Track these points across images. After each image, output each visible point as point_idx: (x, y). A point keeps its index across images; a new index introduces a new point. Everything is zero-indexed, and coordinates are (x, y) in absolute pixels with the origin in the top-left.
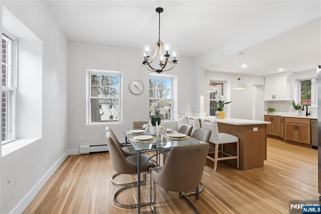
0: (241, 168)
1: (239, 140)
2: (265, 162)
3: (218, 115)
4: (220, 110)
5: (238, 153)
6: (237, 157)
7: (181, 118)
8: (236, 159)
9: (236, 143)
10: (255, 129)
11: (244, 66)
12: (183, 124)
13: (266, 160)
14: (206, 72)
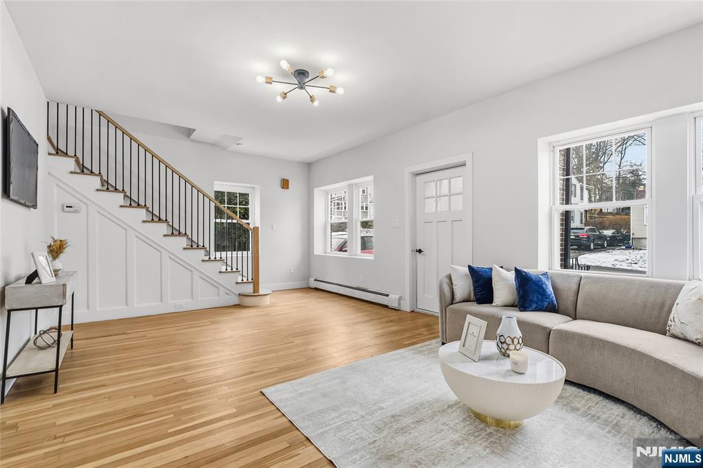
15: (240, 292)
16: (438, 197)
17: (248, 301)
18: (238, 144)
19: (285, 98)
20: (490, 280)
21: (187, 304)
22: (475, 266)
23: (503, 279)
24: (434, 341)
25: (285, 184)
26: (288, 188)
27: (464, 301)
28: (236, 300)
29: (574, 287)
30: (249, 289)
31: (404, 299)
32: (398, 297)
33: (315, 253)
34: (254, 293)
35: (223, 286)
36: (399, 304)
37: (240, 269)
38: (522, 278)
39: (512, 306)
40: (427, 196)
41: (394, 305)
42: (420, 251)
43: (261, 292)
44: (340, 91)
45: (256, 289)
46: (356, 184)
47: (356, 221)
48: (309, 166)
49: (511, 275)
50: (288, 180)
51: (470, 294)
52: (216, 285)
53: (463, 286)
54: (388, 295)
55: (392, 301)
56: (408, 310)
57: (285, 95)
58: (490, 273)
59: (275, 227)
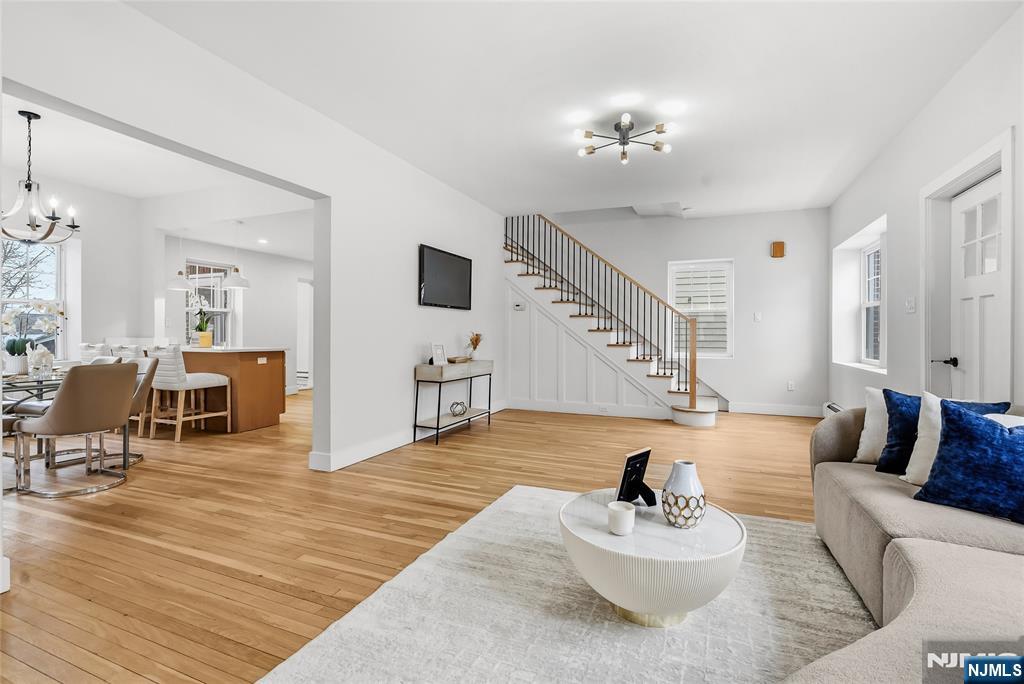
0: (234, 431)
1: (231, 381)
2: (281, 415)
3: (197, 339)
4: (201, 330)
5: (229, 405)
6: (227, 413)
7: (94, 351)
8: (226, 418)
9: (226, 387)
10: (262, 361)
11: (263, 241)
12: (98, 358)
13: (284, 412)
14: (171, 239)
17: (681, 417)
21: (613, 410)
30: (684, 402)
35: (653, 395)
45: (693, 404)
52: (644, 392)
59: (759, 317)
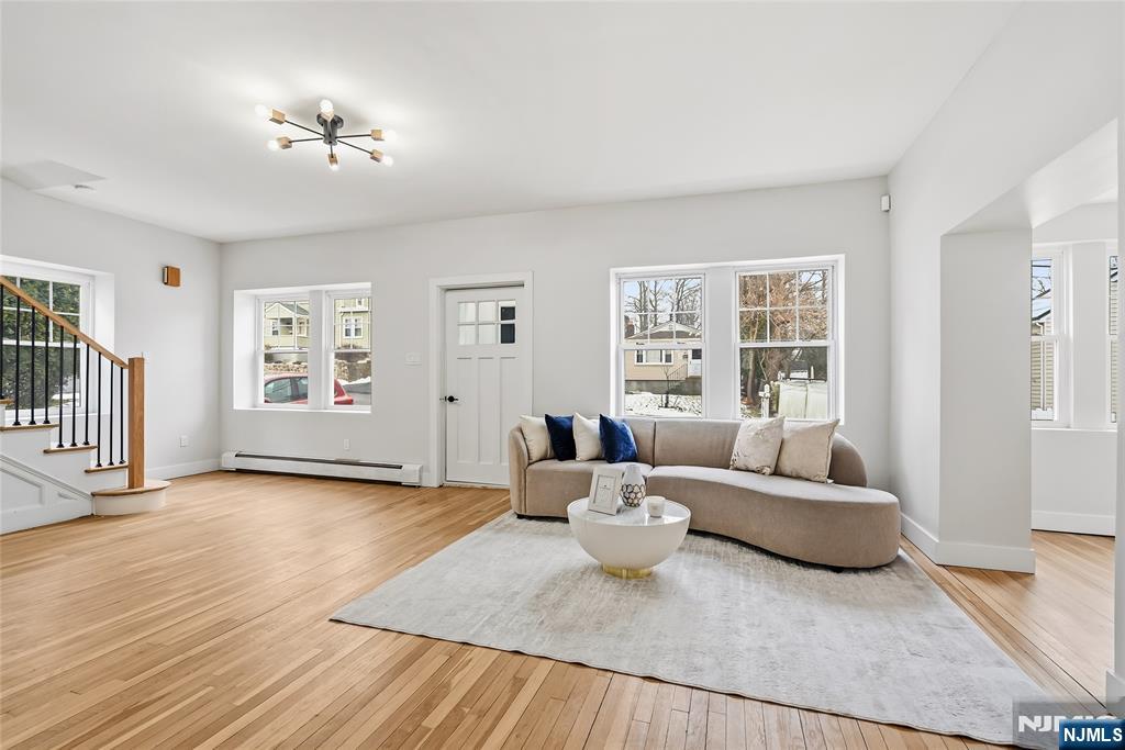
15: (96, 490)
16: (478, 324)
18: (77, 187)
19: (286, 147)
20: (570, 431)
22: (553, 415)
23: (587, 429)
24: (505, 516)
25: (171, 276)
26: (178, 285)
27: (541, 460)
28: (86, 508)
29: (651, 432)
31: (428, 471)
32: (418, 467)
33: (235, 407)
34: (130, 487)
36: (420, 478)
37: (93, 441)
38: (607, 426)
39: (597, 459)
40: (462, 321)
41: (414, 480)
42: (451, 399)
43: (148, 484)
44: (387, 161)
46: (327, 292)
47: (327, 351)
48: (221, 248)
49: (595, 424)
50: (178, 270)
51: (547, 451)
53: (539, 442)
54: (400, 467)
55: (408, 475)
56: (435, 485)
57: (288, 144)
58: (569, 423)
